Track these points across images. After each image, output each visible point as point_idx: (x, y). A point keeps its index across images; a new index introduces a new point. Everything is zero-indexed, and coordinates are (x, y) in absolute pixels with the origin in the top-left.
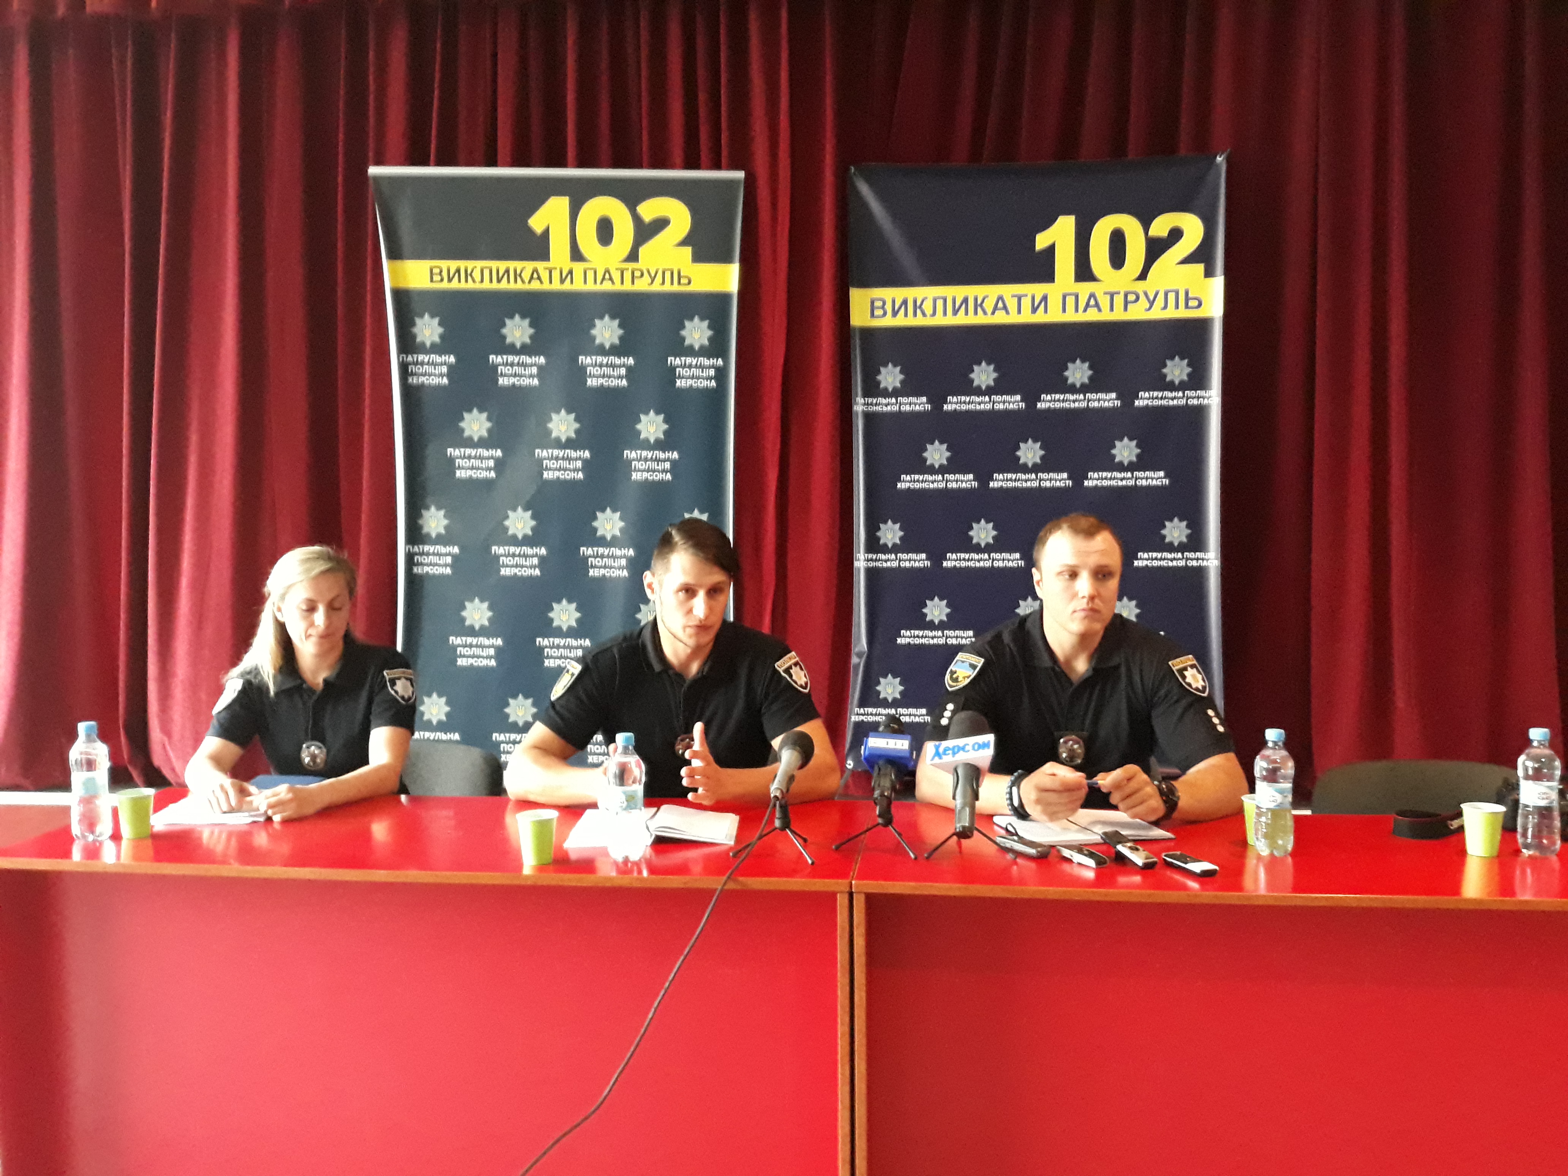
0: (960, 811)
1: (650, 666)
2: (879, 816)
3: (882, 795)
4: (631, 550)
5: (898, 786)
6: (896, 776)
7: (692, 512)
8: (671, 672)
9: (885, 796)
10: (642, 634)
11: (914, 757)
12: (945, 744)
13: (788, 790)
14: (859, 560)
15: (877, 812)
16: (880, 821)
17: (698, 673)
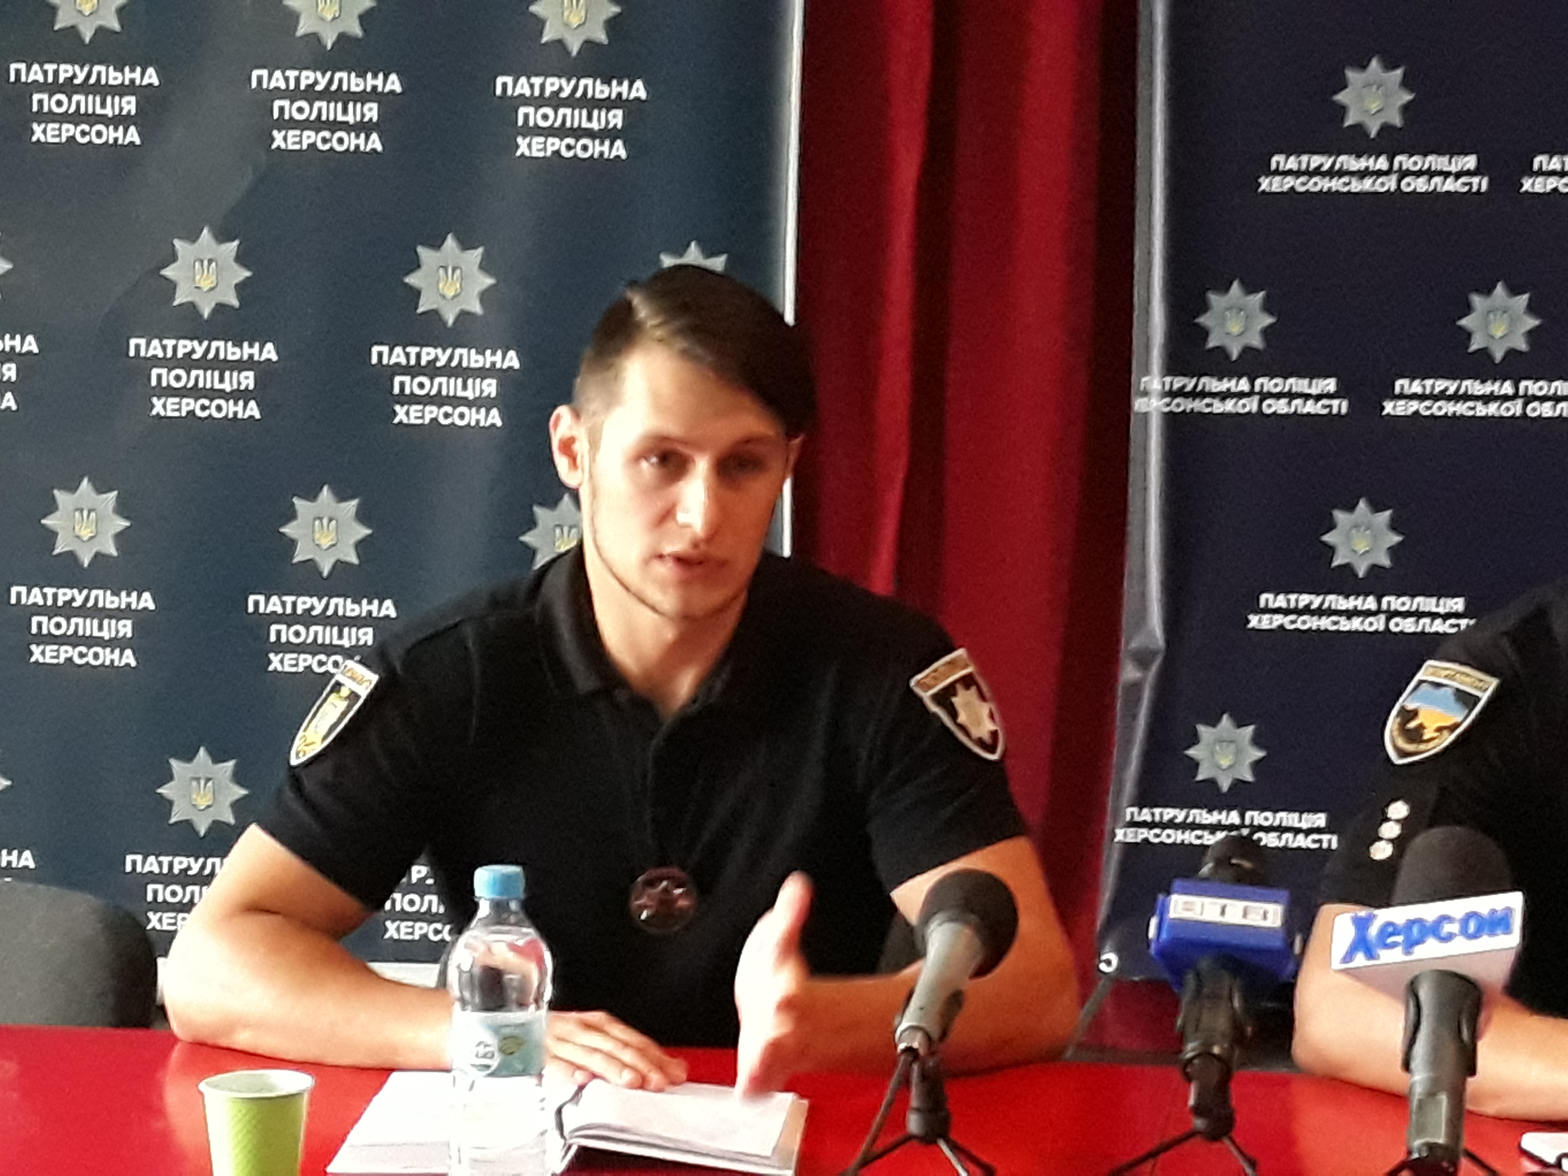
0: (1420, 1102)
1: (564, 678)
2: (1198, 1111)
3: (1205, 1054)
4: (512, 354)
5: (1249, 1029)
6: (1245, 999)
7: (680, 251)
8: (621, 696)
9: (1214, 1055)
10: (544, 589)
11: (1297, 948)
12: (1384, 915)
13: (944, 1034)
14: (1145, 394)
15: (1191, 1102)
16: (1199, 1123)
17: (694, 700)
